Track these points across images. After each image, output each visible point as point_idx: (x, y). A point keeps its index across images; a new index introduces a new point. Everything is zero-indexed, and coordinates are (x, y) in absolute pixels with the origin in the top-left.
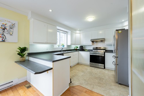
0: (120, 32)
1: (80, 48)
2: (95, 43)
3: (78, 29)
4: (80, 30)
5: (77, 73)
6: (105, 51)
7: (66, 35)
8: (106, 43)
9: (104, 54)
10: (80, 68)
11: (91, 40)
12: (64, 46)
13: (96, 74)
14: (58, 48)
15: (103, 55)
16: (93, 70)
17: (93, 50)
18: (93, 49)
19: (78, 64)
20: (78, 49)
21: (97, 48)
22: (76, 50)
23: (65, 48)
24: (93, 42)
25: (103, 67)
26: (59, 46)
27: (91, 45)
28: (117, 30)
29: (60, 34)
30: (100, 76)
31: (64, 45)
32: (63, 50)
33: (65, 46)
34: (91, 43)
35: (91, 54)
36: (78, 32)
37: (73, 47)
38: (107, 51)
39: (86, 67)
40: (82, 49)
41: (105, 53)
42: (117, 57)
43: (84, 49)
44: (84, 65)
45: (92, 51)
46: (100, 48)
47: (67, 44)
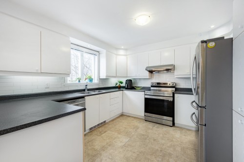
0: (211, 45)
2: (155, 75)
4: (126, 50)
5: (115, 138)
6: (174, 89)
7: (96, 57)
8: (177, 73)
9: (173, 97)
10: (123, 124)
11: (147, 67)
12: (91, 80)
13: (154, 140)
14: (77, 84)
15: (171, 99)
16: (150, 131)
17: (152, 88)
18: (152, 86)
19: (122, 115)
20: (122, 85)
21: (158, 83)
22: (119, 88)
23: (95, 84)
24: (151, 72)
25: (171, 123)
26: (79, 81)
27: (148, 77)
28: (203, 42)
29: (82, 56)
30: (164, 147)
31: (93, 77)
32: (89, 87)
33: (96, 81)
34: (147, 74)
35: (147, 97)
36: (122, 52)
37: (113, 82)
38: (178, 90)
39: (136, 123)
40: (130, 86)
41: (175, 95)
42: (204, 107)
43: (134, 85)
44: (132, 119)
45: (150, 90)
46: (164, 84)
47: (99, 76)
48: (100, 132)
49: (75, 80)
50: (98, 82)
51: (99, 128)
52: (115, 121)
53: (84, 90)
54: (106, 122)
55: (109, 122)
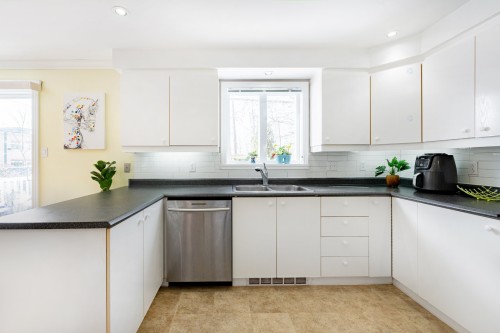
1: (418, 168)
3: (392, 34)
12: (285, 156)
23: (298, 168)
26: (253, 161)
33: (299, 159)
47: (310, 148)
48: (265, 304)
49: (245, 157)
50: (307, 163)
51: (276, 288)
52: (336, 296)
53: (260, 182)
54: (308, 283)
55: (320, 287)
